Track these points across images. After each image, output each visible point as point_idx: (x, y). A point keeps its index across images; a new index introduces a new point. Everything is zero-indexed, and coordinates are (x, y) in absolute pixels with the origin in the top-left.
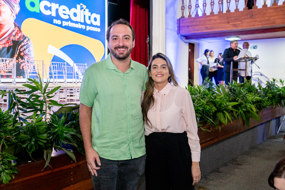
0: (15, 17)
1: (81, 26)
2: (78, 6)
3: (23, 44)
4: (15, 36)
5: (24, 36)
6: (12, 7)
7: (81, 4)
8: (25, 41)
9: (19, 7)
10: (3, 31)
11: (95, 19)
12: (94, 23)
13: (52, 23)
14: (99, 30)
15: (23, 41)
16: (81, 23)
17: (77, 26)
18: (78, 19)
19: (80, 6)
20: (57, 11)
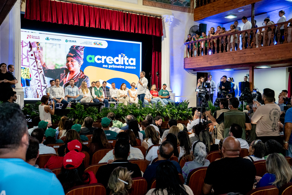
0: (81, 66)
1: (121, 66)
2: (120, 55)
3: (84, 80)
4: (80, 76)
5: (85, 76)
6: (79, 62)
7: (122, 54)
8: (86, 78)
9: (83, 61)
10: (74, 74)
11: (132, 62)
12: (131, 64)
13: (102, 67)
14: (135, 68)
15: (84, 78)
16: (121, 65)
17: (118, 67)
18: (119, 63)
19: (121, 55)
20: (105, 60)
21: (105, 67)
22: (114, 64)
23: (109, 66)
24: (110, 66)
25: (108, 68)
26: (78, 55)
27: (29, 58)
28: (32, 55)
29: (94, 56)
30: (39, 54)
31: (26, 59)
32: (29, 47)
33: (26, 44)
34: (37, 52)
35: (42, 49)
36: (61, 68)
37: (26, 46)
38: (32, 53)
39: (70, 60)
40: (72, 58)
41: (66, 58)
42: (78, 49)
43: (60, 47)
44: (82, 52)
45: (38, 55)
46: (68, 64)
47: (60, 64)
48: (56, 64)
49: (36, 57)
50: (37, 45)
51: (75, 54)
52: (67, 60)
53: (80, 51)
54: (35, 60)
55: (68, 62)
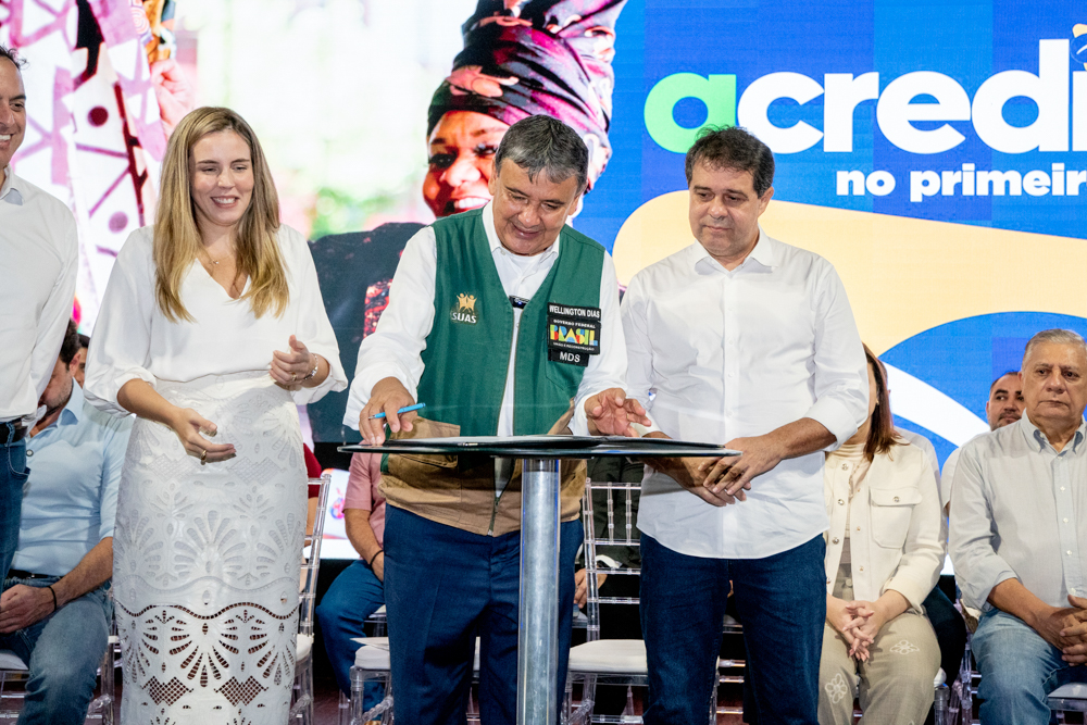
1: (1078, 176)
2: (1053, 51)
7: (1080, 28)
9: (607, 143)
16: (1078, 161)
17: (1034, 184)
18: (1046, 134)
19: (1064, 44)
20: (865, 114)
21: (859, 191)
22: (974, 151)
23: (916, 177)
24: (923, 186)
25: (897, 204)
26: (549, 85)
27: (72, 149)
28: (98, 116)
29: (731, 79)
30: (167, 98)
31: (47, 154)
32: (73, 39)
33: (49, 19)
34: (148, 84)
35: (189, 50)
36: (370, 227)
37: (44, 31)
38: (97, 92)
39: (467, 143)
40: (485, 121)
41: (425, 126)
42: (554, 21)
43: (365, 20)
44: (599, 50)
45: (153, 115)
46: (446, 188)
47: (361, 191)
48: (325, 192)
49: (133, 132)
50: (151, 14)
51: (523, 81)
52: (438, 141)
53: (576, 44)
54: (125, 163)
55: (444, 158)
